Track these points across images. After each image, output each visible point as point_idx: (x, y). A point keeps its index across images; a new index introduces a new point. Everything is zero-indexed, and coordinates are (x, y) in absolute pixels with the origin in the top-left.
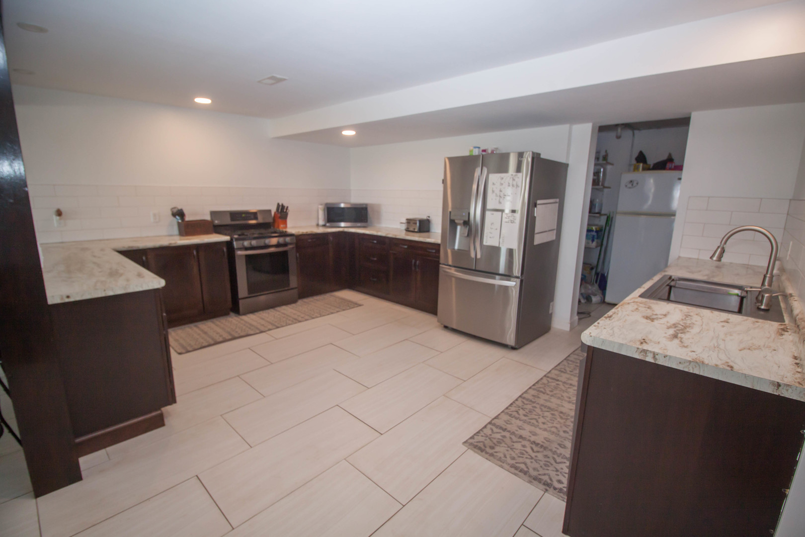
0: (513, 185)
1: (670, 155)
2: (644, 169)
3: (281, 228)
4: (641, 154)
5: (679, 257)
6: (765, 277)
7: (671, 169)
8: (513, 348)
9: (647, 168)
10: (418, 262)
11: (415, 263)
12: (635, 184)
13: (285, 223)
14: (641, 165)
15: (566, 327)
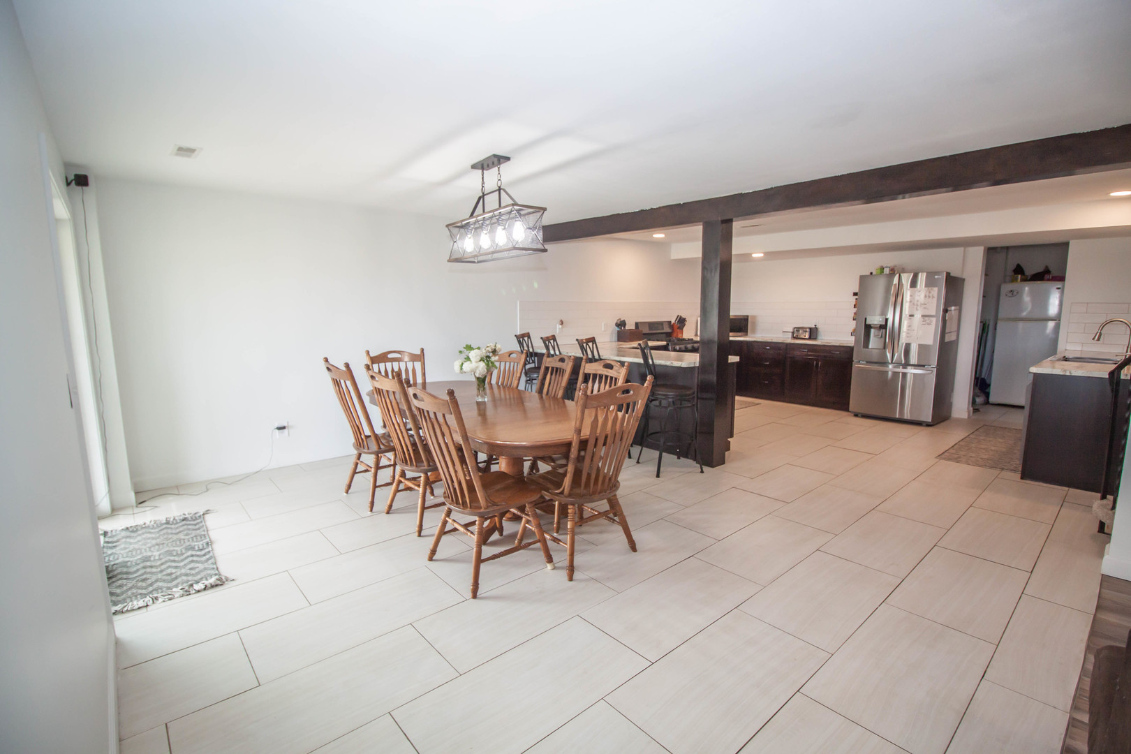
0: (929, 297)
1: (1047, 267)
2: (1023, 280)
3: (680, 336)
4: (1018, 266)
5: (1066, 350)
6: (1128, 347)
7: (1049, 280)
8: (928, 425)
9: (1025, 280)
10: (820, 363)
11: (817, 364)
12: (1015, 293)
13: (682, 333)
14: (1019, 276)
15: (964, 415)
